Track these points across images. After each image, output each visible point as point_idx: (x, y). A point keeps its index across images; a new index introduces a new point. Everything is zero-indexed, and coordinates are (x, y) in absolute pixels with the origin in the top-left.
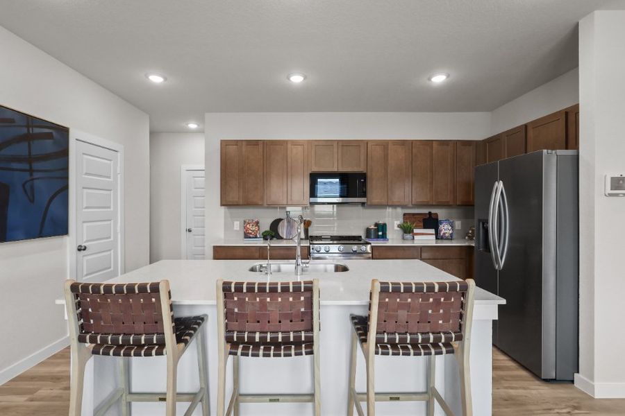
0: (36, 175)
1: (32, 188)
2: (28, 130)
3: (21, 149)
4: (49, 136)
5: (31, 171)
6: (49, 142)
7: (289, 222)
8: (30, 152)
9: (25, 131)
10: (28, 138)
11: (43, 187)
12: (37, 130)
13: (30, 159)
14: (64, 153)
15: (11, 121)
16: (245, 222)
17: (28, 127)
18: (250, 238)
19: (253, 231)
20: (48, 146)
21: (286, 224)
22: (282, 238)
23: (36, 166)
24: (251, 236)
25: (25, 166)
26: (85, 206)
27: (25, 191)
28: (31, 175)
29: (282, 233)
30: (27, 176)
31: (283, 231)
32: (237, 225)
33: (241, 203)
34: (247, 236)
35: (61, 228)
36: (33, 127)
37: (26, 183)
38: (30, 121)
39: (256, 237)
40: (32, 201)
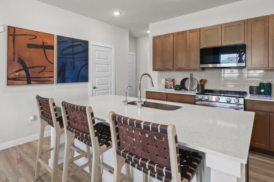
0: (75, 60)
1: (74, 64)
2: (73, 44)
3: (70, 51)
4: (80, 45)
5: (74, 58)
6: (80, 47)
7: (192, 80)
8: (73, 52)
9: (71, 44)
10: (72, 46)
11: (78, 64)
12: (75, 43)
13: (73, 54)
14: (86, 51)
15: (67, 41)
16: (166, 79)
17: (72, 42)
18: (168, 88)
19: (170, 84)
20: (80, 49)
21: (190, 81)
22: (187, 90)
23: (75, 56)
24: (169, 87)
25: (71, 56)
26: (96, 71)
27: (72, 66)
28: (74, 60)
29: (188, 87)
30: (72, 60)
31: (188, 85)
32: (163, 81)
33: (162, 69)
34: (166, 87)
35: (85, 79)
36: (74, 42)
37: (72, 62)
38: (73, 40)
39: (171, 88)
40: (74, 69)
